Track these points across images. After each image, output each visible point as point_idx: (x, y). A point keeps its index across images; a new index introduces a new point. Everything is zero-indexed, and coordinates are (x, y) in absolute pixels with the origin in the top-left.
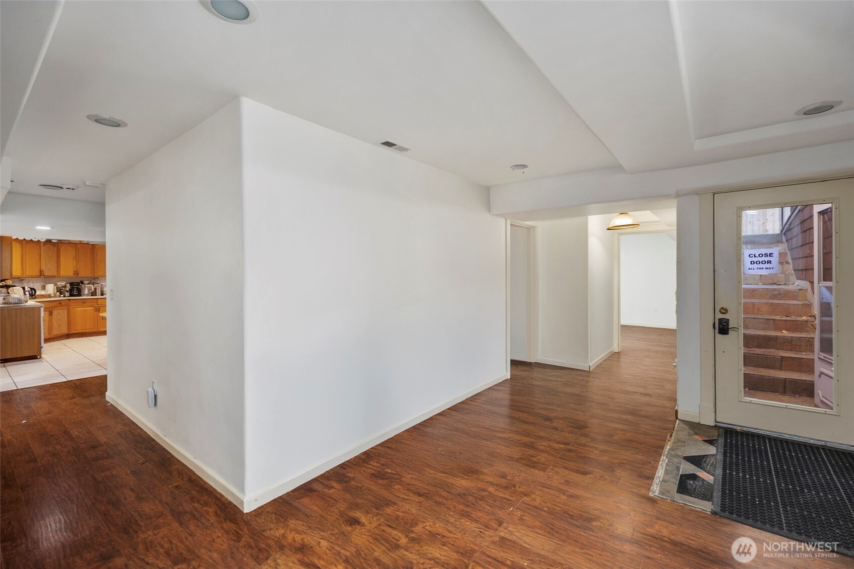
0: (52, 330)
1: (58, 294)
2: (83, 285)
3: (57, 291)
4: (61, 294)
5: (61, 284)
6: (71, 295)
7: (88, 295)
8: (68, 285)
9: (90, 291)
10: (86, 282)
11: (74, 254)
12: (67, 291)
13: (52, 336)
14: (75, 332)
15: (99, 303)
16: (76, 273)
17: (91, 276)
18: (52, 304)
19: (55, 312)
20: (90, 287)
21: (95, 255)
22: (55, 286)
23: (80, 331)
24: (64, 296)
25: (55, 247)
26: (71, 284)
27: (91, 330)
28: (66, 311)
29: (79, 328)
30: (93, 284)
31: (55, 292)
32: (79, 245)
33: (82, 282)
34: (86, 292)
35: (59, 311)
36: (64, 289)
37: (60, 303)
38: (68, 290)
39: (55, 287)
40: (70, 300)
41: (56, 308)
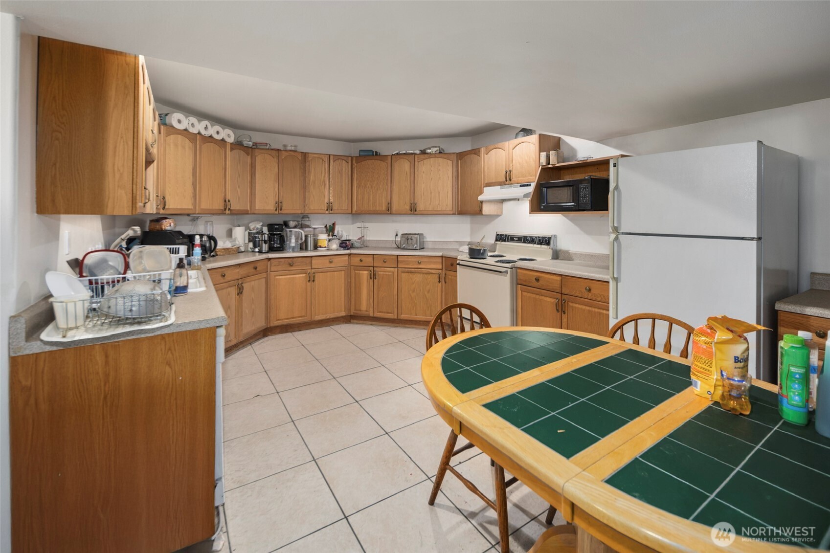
0: (242, 325)
1: (251, 245)
2: (288, 230)
3: (250, 241)
4: (255, 246)
5: (256, 226)
6: (272, 249)
7: (293, 249)
8: (265, 230)
9: (300, 242)
10: (292, 224)
11: (276, 169)
12: (265, 242)
13: (241, 339)
14: (276, 323)
15: (313, 267)
16: (279, 206)
17: (300, 212)
18: (242, 271)
19: (246, 286)
20: (298, 232)
21: (307, 172)
22: (246, 230)
23: (285, 322)
24: (260, 252)
25: (248, 154)
26: (271, 227)
27: (301, 320)
28: (263, 280)
29: (282, 316)
30: (302, 227)
31: (247, 241)
32: (283, 152)
33: (286, 224)
34: (293, 244)
35: (253, 283)
36: (260, 236)
37: (256, 268)
38: (266, 239)
39: (247, 233)
40: (269, 259)
41: (248, 279)
